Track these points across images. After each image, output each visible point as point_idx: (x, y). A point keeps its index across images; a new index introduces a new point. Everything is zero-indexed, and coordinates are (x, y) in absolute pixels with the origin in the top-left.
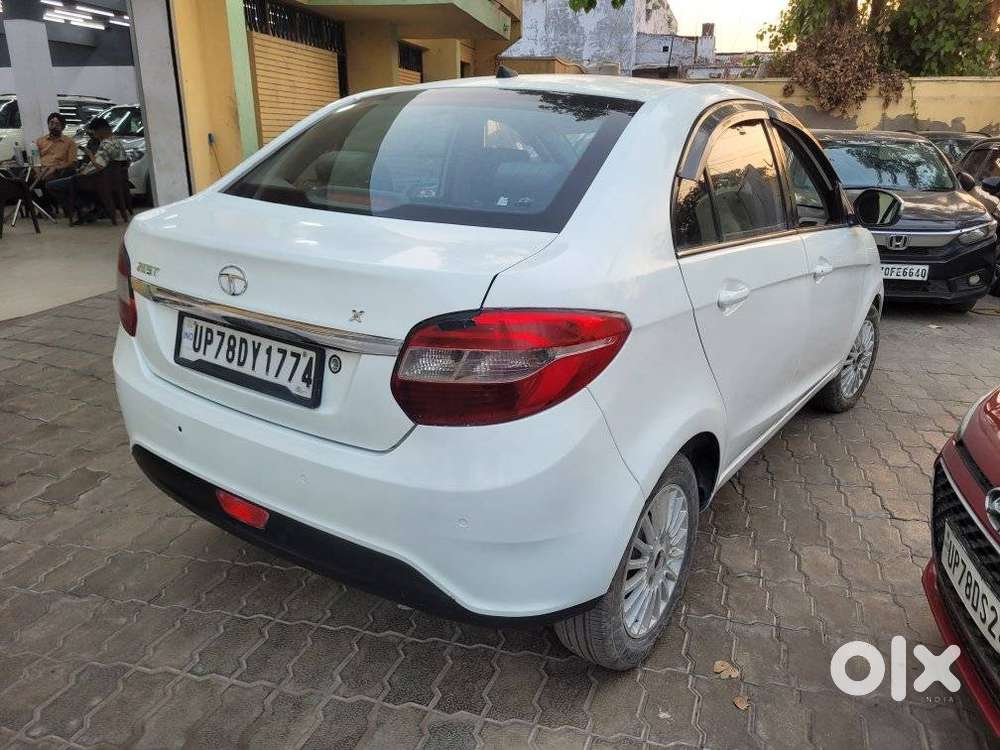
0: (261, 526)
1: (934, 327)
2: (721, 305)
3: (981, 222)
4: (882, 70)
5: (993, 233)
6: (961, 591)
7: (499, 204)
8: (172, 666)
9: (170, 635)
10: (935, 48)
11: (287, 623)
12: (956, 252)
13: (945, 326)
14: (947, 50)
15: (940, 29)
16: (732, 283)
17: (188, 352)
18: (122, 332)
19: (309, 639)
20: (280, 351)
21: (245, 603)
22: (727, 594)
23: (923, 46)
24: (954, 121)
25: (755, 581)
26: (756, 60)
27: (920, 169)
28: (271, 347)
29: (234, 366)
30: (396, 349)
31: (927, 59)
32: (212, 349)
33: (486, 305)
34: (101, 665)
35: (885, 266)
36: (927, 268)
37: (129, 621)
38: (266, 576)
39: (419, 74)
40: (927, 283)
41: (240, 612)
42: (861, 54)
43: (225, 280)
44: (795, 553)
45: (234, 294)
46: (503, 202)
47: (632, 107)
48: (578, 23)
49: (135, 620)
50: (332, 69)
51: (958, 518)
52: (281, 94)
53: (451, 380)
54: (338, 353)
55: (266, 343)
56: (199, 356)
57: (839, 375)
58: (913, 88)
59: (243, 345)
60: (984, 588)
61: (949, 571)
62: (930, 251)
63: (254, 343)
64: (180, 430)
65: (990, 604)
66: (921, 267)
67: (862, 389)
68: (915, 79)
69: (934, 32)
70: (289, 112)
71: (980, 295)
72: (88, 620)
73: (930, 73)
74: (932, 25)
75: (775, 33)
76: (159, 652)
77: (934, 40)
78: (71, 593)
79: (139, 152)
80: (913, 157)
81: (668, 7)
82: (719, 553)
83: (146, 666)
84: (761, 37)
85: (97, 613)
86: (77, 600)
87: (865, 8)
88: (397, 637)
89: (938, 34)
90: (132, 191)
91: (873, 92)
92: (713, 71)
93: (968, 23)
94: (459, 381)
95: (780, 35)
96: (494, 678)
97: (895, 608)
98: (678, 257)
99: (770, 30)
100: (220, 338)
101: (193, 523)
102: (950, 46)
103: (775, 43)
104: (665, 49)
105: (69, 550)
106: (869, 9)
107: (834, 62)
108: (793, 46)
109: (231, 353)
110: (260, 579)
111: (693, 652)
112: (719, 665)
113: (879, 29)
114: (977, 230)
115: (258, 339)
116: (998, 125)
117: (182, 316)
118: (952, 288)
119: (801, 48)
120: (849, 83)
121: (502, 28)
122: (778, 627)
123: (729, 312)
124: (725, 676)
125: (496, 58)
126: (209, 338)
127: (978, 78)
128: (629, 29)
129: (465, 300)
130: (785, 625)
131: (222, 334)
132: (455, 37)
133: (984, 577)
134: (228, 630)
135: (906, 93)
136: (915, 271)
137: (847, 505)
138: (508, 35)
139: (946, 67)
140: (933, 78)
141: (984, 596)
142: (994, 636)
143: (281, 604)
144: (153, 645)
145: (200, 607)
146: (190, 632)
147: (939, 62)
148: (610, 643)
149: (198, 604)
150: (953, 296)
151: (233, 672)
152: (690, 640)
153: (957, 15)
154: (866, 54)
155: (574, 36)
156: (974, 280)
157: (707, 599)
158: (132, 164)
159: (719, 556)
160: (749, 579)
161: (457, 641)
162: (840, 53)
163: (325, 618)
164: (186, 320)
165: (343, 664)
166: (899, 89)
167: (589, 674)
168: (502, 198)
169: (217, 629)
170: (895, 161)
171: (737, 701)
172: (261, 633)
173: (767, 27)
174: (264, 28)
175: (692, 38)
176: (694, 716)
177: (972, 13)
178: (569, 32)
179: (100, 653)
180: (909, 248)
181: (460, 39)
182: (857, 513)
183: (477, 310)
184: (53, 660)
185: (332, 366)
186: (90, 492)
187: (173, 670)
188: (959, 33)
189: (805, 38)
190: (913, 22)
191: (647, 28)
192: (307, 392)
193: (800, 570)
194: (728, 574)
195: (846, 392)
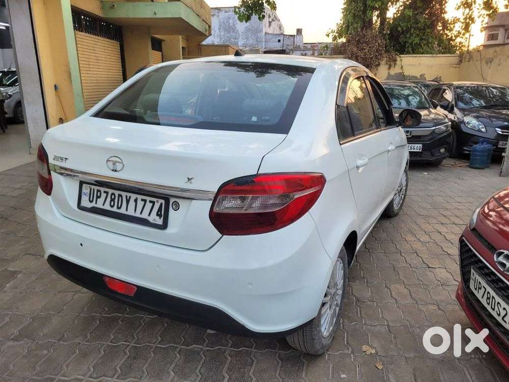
0: (132, 295)
1: (426, 173)
2: (358, 167)
3: (444, 123)
4: (387, 51)
5: (449, 128)
6: (484, 302)
7: (252, 120)
8: (79, 375)
9: (74, 357)
10: (410, 41)
11: (138, 346)
12: (433, 138)
13: (431, 173)
14: (416, 42)
15: (412, 32)
16: (361, 156)
17: (85, 203)
18: (40, 193)
19: (152, 353)
20: (142, 200)
21: (113, 337)
22: (360, 312)
23: (404, 40)
24: (421, 76)
25: (372, 303)
26: (327, 46)
27: (410, 98)
28: (137, 198)
29: (115, 209)
30: (212, 197)
31: (406, 46)
32: (101, 201)
33: (259, 172)
34: (38, 378)
35: (410, 145)
36: (421, 145)
37: (49, 352)
38: (121, 321)
39: (161, 53)
40: (421, 152)
41: (111, 342)
42: (377, 44)
43: (110, 164)
44: (388, 288)
45: (116, 171)
46: (254, 119)
47: (311, 71)
48: (235, 27)
49: (52, 351)
50: (117, 50)
51: (478, 266)
52: (91, 63)
53: (243, 212)
54: (178, 200)
55: (134, 196)
56: (93, 204)
57: (393, 198)
58: (402, 60)
59: (120, 198)
60: (498, 299)
61: (475, 292)
62: (422, 137)
63: (126, 196)
64: (81, 245)
65: (502, 307)
66: (419, 145)
67: (402, 205)
68: (402, 56)
69: (409, 34)
70: (96, 73)
71: (444, 158)
72: (25, 353)
73: (408, 53)
74: (408, 30)
75: (335, 34)
76: (70, 368)
77: (409, 38)
78: (12, 340)
79: (9, 95)
80: (406, 92)
81: (279, 21)
82: (352, 290)
83: (64, 376)
84: (328, 36)
85: (30, 349)
86: (16, 343)
87: (376, 22)
88: (198, 348)
89: (411, 35)
90: (6, 116)
91: (383, 62)
92: (302, 52)
93: (424, 29)
94: (247, 212)
95: (337, 35)
96: (254, 365)
97: (440, 311)
98: (341, 144)
99: (332, 32)
100: (105, 194)
101: (75, 295)
102: (417, 40)
103: (335, 38)
104: (279, 41)
105: (7, 315)
106: (379, 22)
107: (365, 48)
108: (343, 40)
109: (112, 203)
110: (118, 323)
111: (350, 342)
112: (364, 348)
113: (385, 32)
114: (442, 127)
115: (129, 194)
116: (440, 77)
117: (82, 183)
118: (432, 155)
119: (348, 41)
120: (372, 58)
121: (204, 31)
122: (388, 326)
123: (361, 170)
124: (368, 353)
125: (199, 45)
126: (99, 195)
127: (431, 55)
128: (261, 31)
129: (248, 170)
130: (391, 324)
131: (107, 193)
132: (178, 34)
133: (497, 294)
134: (106, 352)
135: (398, 62)
136: (416, 147)
137: (406, 262)
138: (207, 34)
139: (415, 50)
140: (410, 55)
141: (498, 303)
142: (506, 322)
143: (133, 336)
144: (65, 364)
145: (88, 341)
146: (85, 355)
147: (412, 48)
148: (316, 341)
149: (87, 339)
150: (434, 158)
151: (114, 375)
152: (347, 336)
153: (419, 25)
154: (379, 44)
155: (234, 34)
156: (442, 150)
157: (351, 315)
158: (6, 101)
159: (352, 293)
160: (369, 302)
161: (230, 347)
162: (367, 43)
163: (159, 341)
164: (84, 185)
165: (173, 365)
166: (395, 60)
167: (301, 358)
168: (254, 117)
169: (100, 352)
170: (398, 95)
171: (377, 365)
172: (125, 353)
173: (331, 31)
174: (81, 29)
175: (292, 36)
176: (358, 375)
177: (426, 25)
178: (231, 32)
179: (36, 371)
180: (413, 136)
181: (181, 35)
182: (412, 266)
183: (255, 175)
184: (10, 378)
185: (174, 207)
186: (11, 282)
187: (80, 377)
188: (421, 34)
189: (350, 36)
190: (399, 29)
191: (270, 31)
192: (160, 221)
193: (392, 297)
194: (358, 301)
195: (396, 207)
